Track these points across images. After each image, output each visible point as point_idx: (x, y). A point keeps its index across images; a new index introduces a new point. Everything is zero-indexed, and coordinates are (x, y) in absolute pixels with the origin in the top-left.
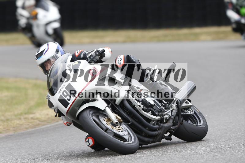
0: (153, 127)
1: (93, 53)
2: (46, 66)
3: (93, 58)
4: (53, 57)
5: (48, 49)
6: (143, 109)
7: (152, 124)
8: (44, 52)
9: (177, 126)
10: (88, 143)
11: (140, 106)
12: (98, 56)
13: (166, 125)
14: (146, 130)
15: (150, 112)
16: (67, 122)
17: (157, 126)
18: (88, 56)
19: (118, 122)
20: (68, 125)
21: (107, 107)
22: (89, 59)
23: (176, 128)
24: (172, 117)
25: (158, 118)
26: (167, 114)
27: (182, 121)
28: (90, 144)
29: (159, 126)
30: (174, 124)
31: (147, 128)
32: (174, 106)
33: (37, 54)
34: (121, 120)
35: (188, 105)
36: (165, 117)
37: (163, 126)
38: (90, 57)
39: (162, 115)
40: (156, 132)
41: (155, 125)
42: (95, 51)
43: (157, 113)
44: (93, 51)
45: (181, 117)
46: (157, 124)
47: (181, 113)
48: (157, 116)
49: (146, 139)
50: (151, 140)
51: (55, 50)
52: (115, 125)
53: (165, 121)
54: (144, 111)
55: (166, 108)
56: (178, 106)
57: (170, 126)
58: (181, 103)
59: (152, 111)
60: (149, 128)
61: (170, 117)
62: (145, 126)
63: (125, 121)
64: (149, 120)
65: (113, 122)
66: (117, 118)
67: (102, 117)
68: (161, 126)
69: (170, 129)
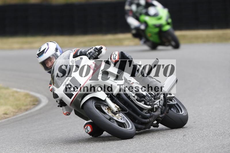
0: (145, 115)
1: (92, 50)
2: (46, 63)
3: (92, 55)
4: (53, 55)
5: (48, 48)
6: (137, 100)
7: (145, 113)
8: (45, 51)
9: (164, 115)
10: (86, 130)
11: (134, 97)
12: (96, 53)
13: (156, 113)
14: (139, 118)
15: (143, 102)
16: (67, 112)
17: (148, 115)
18: (87, 53)
19: (117, 110)
20: (67, 115)
21: (107, 98)
22: (88, 55)
23: (163, 117)
24: (160, 107)
25: (150, 107)
26: (156, 104)
27: (168, 110)
28: (88, 131)
29: (150, 114)
30: (162, 113)
31: (140, 116)
32: (162, 96)
33: (38, 52)
34: (119, 109)
35: (171, 96)
36: (155, 106)
38: (89, 53)
39: (153, 104)
40: (148, 120)
41: (146, 114)
42: (94, 48)
43: (148, 103)
44: (92, 48)
45: (168, 107)
46: (149, 113)
47: (168, 103)
48: (148, 105)
49: (140, 126)
50: (143, 127)
51: (55, 49)
52: (115, 113)
53: (155, 110)
54: (138, 101)
55: (155, 99)
56: (164, 97)
57: (159, 115)
58: (167, 94)
59: (144, 101)
60: (142, 116)
61: (158, 107)
62: (138, 114)
63: (122, 110)
64: (142, 109)
65: (113, 111)
66: (116, 107)
67: (103, 106)
68: (152, 115)
69: (158, 117)
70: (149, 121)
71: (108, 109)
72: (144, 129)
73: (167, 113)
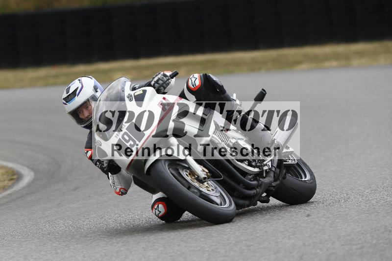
0: (249, 183)
5: (82, 87)
7: (248, 179)
8: (77, 92)
9: (278, 182)
10: (157, 211)
13: (267, 180)
14: (241, 188)
15: (247, 163)
17: (255, 182)
18: (153, 83)
19: (206, 176)
20: (123, 194)
21: (189, 156)
23: (277, 184)
24: (274, 169)
25: (256, 170)
26: (266, 165)
27: (285, 174)
28: (160, 212)
29: (258, 181)
30: (275, 180)
31: (241, 185)
34: (209, 174)
35: (289, 150)
36: (265, 168)
37: (262, 182)
39: (262, 165)
40: (255, 191)
41: (251, 181)
43: (254, 164)
45: (284, 169)
46: (255, 179)
47: (284, 163)
48: (254, 167)
49: (241, 202)
50: (247, 202)
51: (92, 88)
52: (201, 181)
53: (264, 175)
57: (271, 182)
60: (244, 185)
61: (269, 169)
62: (238, 181)
63: (213, 175)
64: (244, 173)
65: (198, 177)
66: (204, 171)
67: (183, 170)
68: (260, 182)
69: (269, 187)
70: (255, 193)
71: (190, 174)
72: (248, 206)
73: (284, 178)
